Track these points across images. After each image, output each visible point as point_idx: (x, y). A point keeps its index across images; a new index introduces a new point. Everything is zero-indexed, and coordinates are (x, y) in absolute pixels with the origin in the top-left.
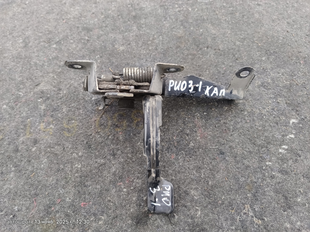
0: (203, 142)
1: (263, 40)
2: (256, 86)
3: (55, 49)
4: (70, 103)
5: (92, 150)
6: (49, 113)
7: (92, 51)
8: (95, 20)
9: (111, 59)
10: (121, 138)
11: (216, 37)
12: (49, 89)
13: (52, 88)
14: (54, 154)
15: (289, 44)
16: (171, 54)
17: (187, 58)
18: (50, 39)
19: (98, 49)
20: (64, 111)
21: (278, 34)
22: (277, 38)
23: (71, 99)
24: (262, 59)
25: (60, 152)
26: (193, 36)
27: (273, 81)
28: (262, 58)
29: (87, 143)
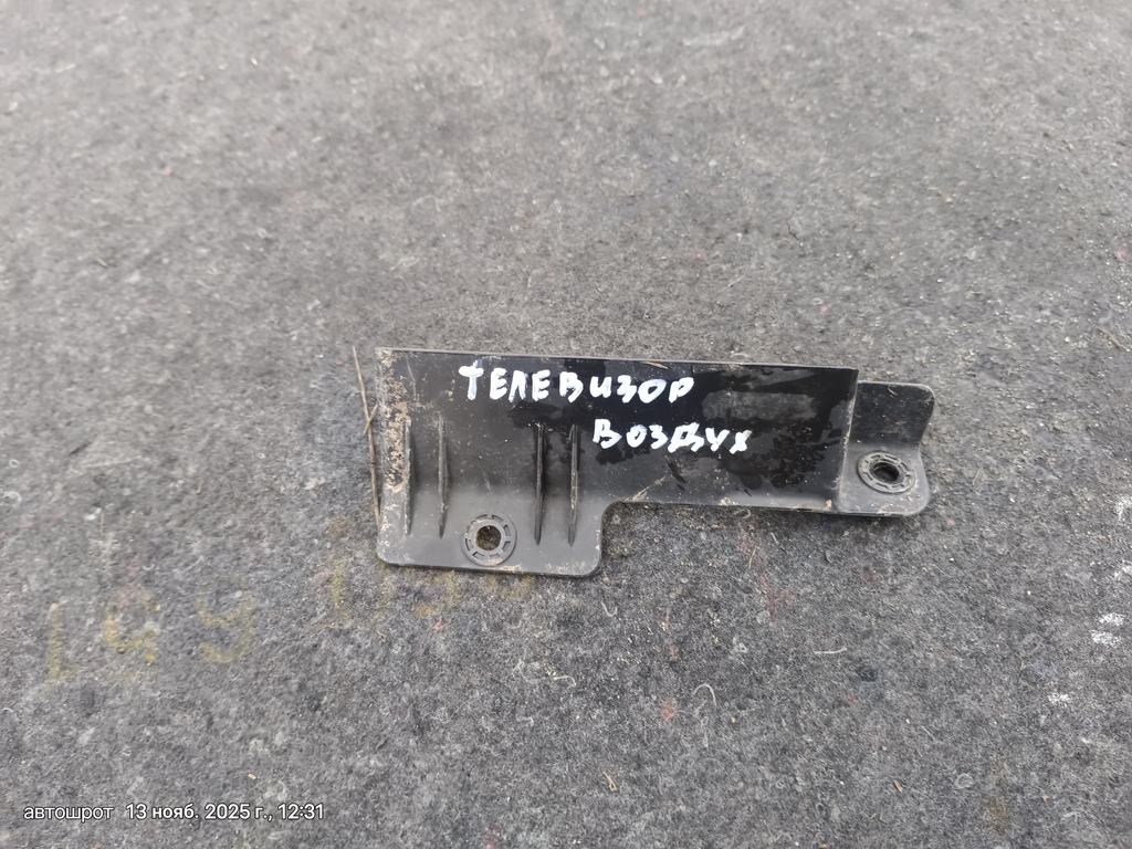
0: (782, 631)
1: (960, 180)
2: (958, 371)
3: (137, 290)
4: (218, 514)
5: (327, 718)
6: (137, 568)
7: (289, 283)
8: (288, 157)
9: (368, 308)
10: (441, 648)
11: (775, 182)
12: (128, 464)
13: (139, 457)
14: (170, 752)
15: (1061, 185)
16: (605, 269)
17: (671, 278)
18: (115, 250)
19: (311, 272)
20: (195, 552)
21: (1013, 148)
22: (1010, 163)
23: (218, 497)
24: (967, 255)
25: (195, 736)
26: (683, 190)
27: (1025, 344)
28: (965, 251)
29: (302, 687)
